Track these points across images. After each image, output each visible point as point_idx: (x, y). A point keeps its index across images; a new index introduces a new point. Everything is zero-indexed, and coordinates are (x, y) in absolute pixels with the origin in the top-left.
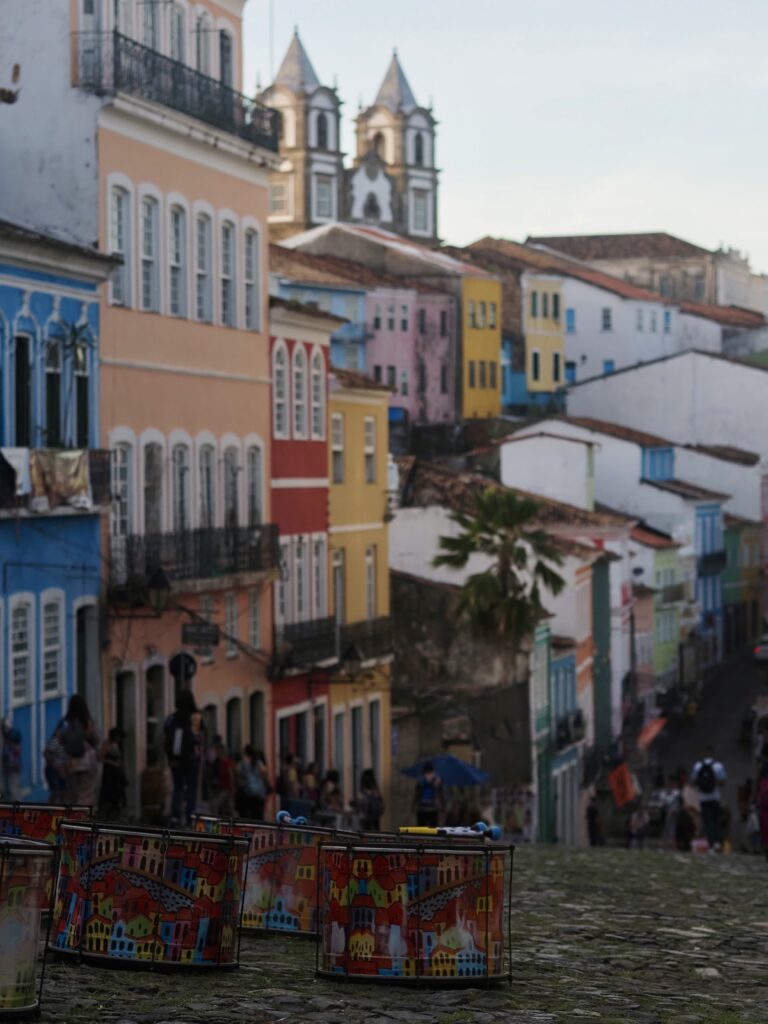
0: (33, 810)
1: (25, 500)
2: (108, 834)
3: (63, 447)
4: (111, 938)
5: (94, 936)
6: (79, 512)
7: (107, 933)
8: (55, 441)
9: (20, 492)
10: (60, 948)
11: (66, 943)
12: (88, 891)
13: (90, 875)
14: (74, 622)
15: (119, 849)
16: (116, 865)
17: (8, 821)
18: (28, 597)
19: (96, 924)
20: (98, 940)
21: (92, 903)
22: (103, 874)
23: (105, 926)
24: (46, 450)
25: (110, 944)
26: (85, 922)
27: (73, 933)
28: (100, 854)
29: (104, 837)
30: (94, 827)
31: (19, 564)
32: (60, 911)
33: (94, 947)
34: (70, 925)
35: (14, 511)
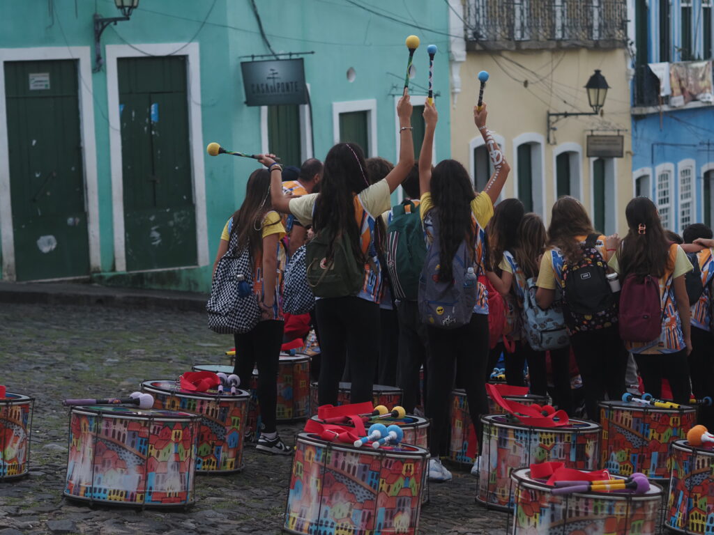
0: (658, 412)
1: (667, 99)
2: (703, 455)
3: (693, 60)
4: (706, 524)
5: (695, 521)
6: (706, 105)
7: (704, 520)
8: (687, 56)
9: (662, 94)
10: (672, 527)
11: (676, 524)
12: (690, 492)
13: (691, 481)
14: (702, 181)
15: (711, 466)
16: (710, 476)
17: (640, 420)
18: (669, 166)
19: (696, 514)
20: (697, 525)
21: (693, 500)
22: (700, 481)
23: (702, 516)
24: (681, 62)
25: (705, 528)
26: (689, 512)
27: (680, 518)
28: (698, 468)
29: (701, 457)
30: (694, 450)
31: (663, 144)
32: (673, 500)
33: (695, 529)
34: (679, 512)
35: (659, 107)
